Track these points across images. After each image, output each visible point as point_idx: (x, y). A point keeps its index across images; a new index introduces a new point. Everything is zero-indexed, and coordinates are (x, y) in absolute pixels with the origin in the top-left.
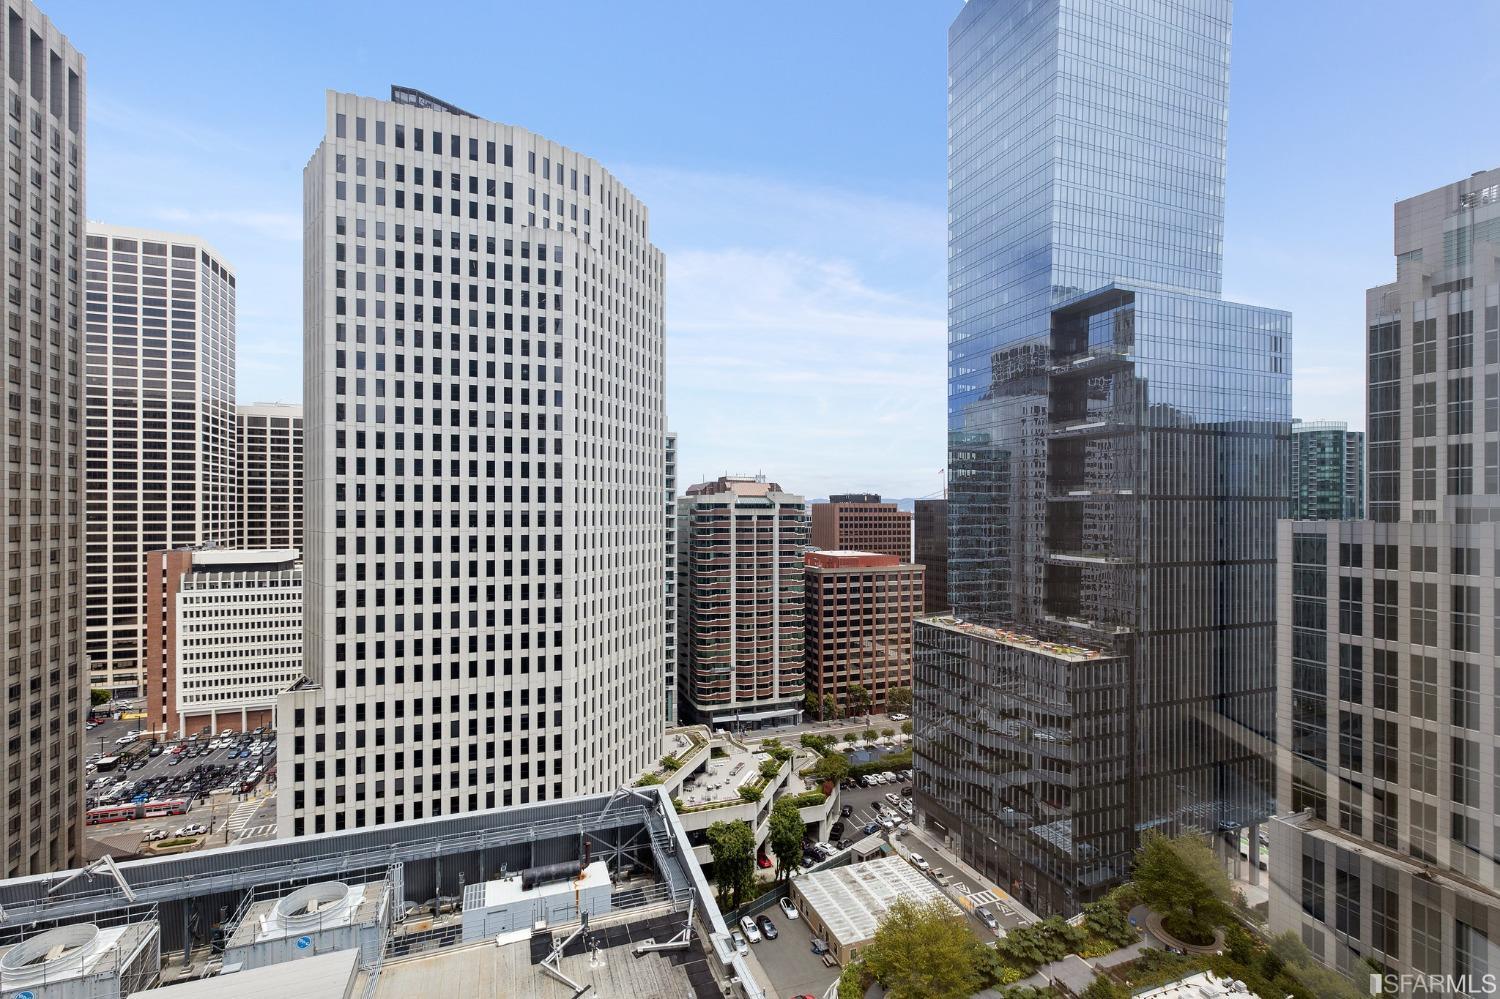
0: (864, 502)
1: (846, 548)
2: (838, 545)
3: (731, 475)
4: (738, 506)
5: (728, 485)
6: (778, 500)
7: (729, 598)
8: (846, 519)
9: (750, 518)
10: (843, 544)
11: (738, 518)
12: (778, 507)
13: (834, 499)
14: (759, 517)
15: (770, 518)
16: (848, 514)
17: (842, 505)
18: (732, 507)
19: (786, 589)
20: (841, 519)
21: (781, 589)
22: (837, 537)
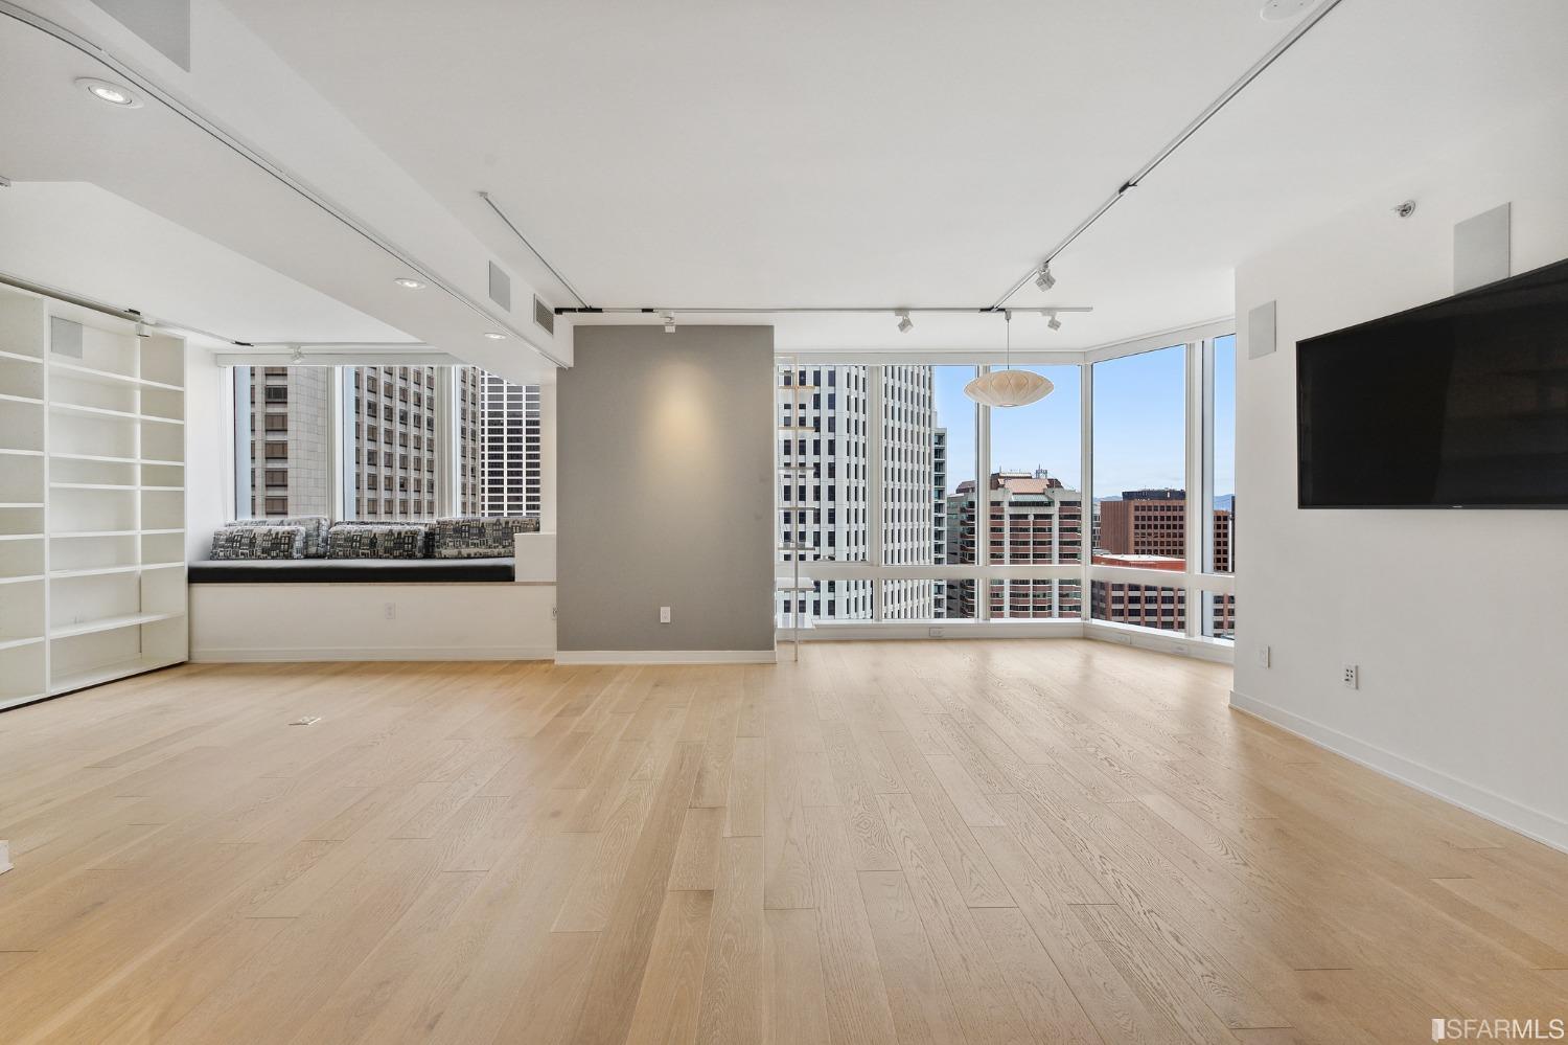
0: (1167, 499)
1: (1143, 553)
2: (1132, 547)
3: (1005, 472)
4: (1012, 504)
5: (1001, 481)
6: (1058, 497)
7: (1002, 602)
8: (1143, 518)
9: (1026, 516)
10: (1139, 548)
11: (1012, 517)
12: (1057, 505)
13: (1128, 496)
14: (1036, 516)
15: (1049, 516)
16: (1144, 513)
17: (1137, 502)
18: (1006, 506)
19: (1067, 595)
20: (1137, 518)
21: (1061, 595)
22: (1132, 539)
